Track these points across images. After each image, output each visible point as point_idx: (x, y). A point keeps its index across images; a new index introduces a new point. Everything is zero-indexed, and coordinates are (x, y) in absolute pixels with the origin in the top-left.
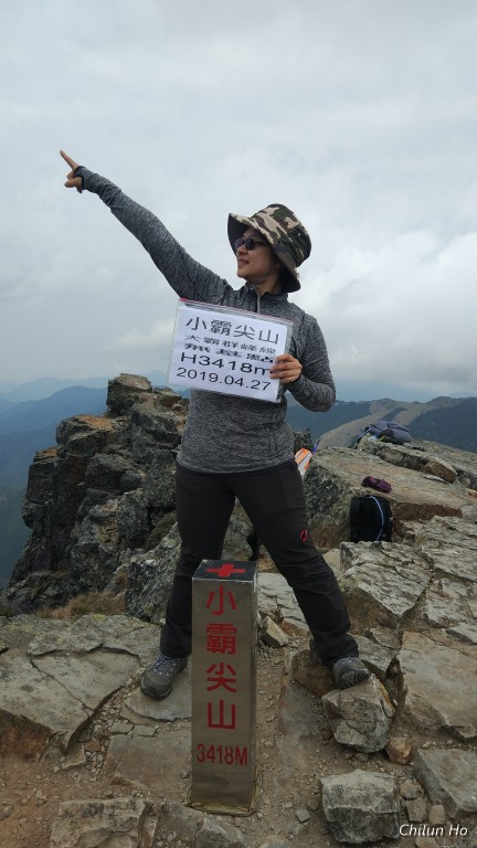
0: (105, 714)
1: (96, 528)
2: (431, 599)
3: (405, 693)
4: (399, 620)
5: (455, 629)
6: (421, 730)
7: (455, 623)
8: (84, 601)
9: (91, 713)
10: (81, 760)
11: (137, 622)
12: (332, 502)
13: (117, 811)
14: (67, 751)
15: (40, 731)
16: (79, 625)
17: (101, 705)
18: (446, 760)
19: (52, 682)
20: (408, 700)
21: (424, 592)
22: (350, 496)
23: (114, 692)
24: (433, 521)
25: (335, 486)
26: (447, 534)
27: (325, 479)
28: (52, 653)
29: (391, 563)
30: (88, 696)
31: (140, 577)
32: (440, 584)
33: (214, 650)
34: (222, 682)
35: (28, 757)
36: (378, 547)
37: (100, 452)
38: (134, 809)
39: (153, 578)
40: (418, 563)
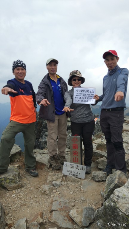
1: (46, 137)
10: (51, 170)
13: (58, 175)
14: (49, 168)
15: (44, 165)
33: (74, 148)
34: (75, 154)
35: (42, 169)
38: (61, 175)
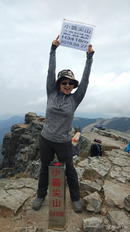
0: (25, 204)
1: (22, 155)
2: (112, 171)
3: (105, 196)
4: (103, 177)
5: (118, 179)
6: (109, 206)
7: (118, 177)
8: (19, 175)
9: (22, 204)
10: (19, 217)
11: (34, 180)
12: (86, 146)
13: (29, 230)
14: (16, 215)
15: (8, 209)
16: (18, 181)
17: (25, 202)
18: (116, 214)
19: (11, 196)
20: (106, 198)
21: (110, 170)
22: (90, 144)
23: (28, 199)
24: (112, 151)
25: (87, 142)
26: (116, 154)
27: (84, 140)
28: (11, 188)
29: (101, 162)
30: (21, 200)
31: (34, 168)
32: (114, 167)
33: (54, 186)
34: (57, 194)
35: (5, 217)
36: (98, 158)
37: (23, 134)
38: (34, 229)
39: (38, 168)
40: (108, 162)
